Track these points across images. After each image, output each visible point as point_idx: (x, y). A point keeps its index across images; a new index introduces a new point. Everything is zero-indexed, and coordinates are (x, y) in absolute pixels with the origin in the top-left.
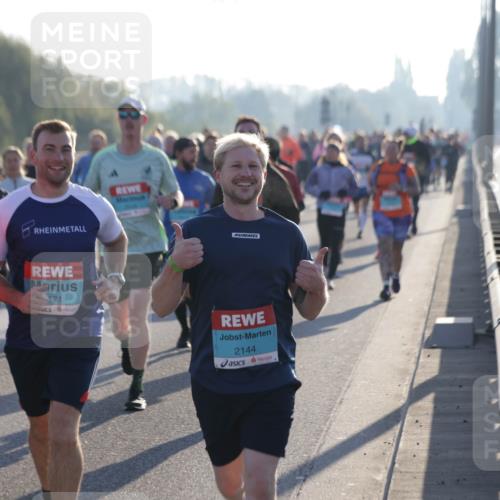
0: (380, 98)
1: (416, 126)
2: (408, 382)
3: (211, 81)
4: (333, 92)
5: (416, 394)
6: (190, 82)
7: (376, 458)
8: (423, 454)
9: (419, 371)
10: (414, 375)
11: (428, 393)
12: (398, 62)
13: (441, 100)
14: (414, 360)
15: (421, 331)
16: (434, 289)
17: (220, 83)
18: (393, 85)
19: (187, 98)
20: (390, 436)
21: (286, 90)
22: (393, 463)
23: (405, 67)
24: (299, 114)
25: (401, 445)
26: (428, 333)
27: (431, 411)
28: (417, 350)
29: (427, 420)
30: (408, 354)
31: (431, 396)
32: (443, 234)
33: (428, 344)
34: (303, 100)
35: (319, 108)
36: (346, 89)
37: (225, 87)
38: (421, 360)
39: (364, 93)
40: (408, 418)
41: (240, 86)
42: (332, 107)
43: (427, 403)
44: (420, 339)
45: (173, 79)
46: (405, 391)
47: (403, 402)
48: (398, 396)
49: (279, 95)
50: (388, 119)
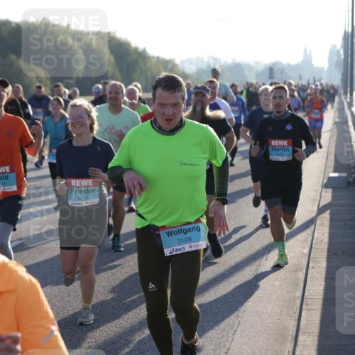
0: (297, 67)
1: (311, 82)
2: (317, 205)
3: (216, 59)
4: (274, 64)
5: (321, 210)
6: (206, 60)
7: (303, 241)
8: (326, 240)
9: (322, 199)
10: (320, 201)
11: (327, 210)
12: (305, 50)
13: (326, 69)
14: (319, 194)
15: (321, 180)
16: (327, 159)
17: (220, 60)
18: (303, 61)
19: (204, 67)
20: (309, 231)
21: (252, 64)
22: (312, 244)
23: (308, 53)
24: (258, 75)
25: (315, 235)
26: (325, 181)
27: (329, 219)
28: (320, 189)
29: (327, 223)
30: (316, 191)
31: (328, 212)
32: (329, 133)
33: (326, 186)
34: (260, 68)
35: (268, 72)
36: (280, 63)
37: (222, 62)
38: (323, 194)
39: (289, 65)
40: (318, 222)
41: (230, 61)
42: (274, 72)
43: (327, 215)
44: (321, 184)
45: (197, 58)
46: (315, 209)
47: (314, 214)
48: (312, 212)
49: (248, 66)
50: (300, 78)
